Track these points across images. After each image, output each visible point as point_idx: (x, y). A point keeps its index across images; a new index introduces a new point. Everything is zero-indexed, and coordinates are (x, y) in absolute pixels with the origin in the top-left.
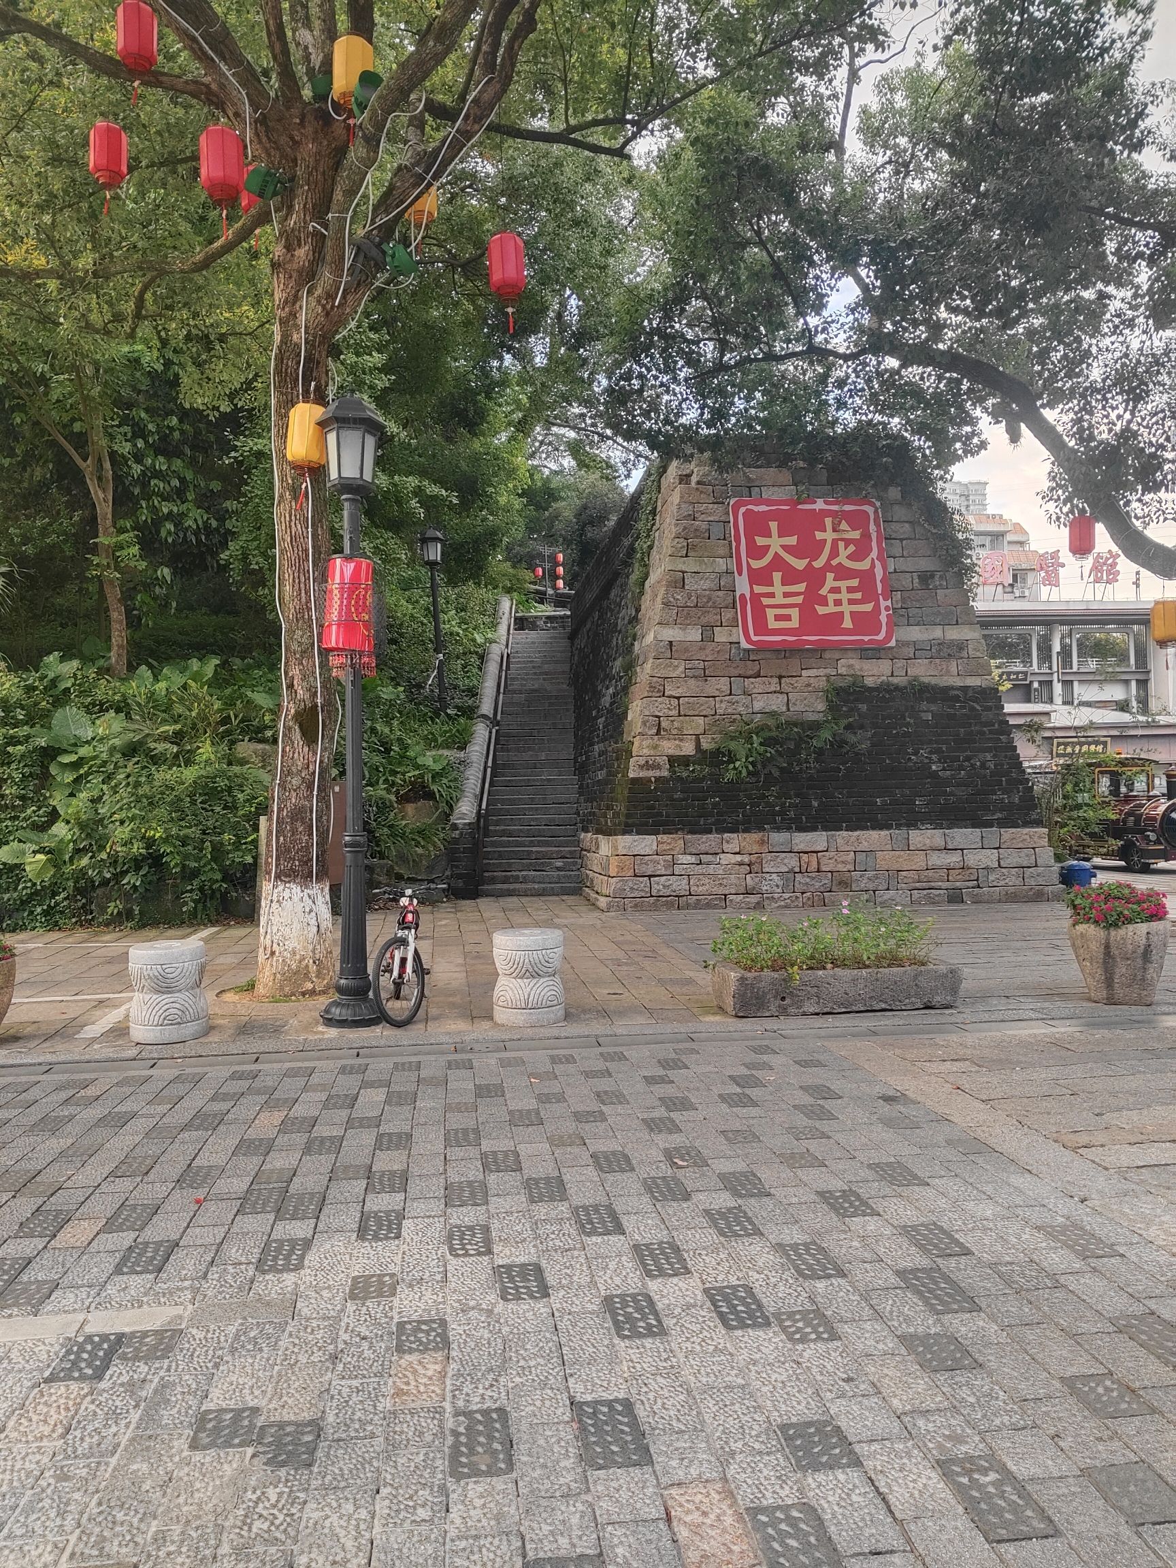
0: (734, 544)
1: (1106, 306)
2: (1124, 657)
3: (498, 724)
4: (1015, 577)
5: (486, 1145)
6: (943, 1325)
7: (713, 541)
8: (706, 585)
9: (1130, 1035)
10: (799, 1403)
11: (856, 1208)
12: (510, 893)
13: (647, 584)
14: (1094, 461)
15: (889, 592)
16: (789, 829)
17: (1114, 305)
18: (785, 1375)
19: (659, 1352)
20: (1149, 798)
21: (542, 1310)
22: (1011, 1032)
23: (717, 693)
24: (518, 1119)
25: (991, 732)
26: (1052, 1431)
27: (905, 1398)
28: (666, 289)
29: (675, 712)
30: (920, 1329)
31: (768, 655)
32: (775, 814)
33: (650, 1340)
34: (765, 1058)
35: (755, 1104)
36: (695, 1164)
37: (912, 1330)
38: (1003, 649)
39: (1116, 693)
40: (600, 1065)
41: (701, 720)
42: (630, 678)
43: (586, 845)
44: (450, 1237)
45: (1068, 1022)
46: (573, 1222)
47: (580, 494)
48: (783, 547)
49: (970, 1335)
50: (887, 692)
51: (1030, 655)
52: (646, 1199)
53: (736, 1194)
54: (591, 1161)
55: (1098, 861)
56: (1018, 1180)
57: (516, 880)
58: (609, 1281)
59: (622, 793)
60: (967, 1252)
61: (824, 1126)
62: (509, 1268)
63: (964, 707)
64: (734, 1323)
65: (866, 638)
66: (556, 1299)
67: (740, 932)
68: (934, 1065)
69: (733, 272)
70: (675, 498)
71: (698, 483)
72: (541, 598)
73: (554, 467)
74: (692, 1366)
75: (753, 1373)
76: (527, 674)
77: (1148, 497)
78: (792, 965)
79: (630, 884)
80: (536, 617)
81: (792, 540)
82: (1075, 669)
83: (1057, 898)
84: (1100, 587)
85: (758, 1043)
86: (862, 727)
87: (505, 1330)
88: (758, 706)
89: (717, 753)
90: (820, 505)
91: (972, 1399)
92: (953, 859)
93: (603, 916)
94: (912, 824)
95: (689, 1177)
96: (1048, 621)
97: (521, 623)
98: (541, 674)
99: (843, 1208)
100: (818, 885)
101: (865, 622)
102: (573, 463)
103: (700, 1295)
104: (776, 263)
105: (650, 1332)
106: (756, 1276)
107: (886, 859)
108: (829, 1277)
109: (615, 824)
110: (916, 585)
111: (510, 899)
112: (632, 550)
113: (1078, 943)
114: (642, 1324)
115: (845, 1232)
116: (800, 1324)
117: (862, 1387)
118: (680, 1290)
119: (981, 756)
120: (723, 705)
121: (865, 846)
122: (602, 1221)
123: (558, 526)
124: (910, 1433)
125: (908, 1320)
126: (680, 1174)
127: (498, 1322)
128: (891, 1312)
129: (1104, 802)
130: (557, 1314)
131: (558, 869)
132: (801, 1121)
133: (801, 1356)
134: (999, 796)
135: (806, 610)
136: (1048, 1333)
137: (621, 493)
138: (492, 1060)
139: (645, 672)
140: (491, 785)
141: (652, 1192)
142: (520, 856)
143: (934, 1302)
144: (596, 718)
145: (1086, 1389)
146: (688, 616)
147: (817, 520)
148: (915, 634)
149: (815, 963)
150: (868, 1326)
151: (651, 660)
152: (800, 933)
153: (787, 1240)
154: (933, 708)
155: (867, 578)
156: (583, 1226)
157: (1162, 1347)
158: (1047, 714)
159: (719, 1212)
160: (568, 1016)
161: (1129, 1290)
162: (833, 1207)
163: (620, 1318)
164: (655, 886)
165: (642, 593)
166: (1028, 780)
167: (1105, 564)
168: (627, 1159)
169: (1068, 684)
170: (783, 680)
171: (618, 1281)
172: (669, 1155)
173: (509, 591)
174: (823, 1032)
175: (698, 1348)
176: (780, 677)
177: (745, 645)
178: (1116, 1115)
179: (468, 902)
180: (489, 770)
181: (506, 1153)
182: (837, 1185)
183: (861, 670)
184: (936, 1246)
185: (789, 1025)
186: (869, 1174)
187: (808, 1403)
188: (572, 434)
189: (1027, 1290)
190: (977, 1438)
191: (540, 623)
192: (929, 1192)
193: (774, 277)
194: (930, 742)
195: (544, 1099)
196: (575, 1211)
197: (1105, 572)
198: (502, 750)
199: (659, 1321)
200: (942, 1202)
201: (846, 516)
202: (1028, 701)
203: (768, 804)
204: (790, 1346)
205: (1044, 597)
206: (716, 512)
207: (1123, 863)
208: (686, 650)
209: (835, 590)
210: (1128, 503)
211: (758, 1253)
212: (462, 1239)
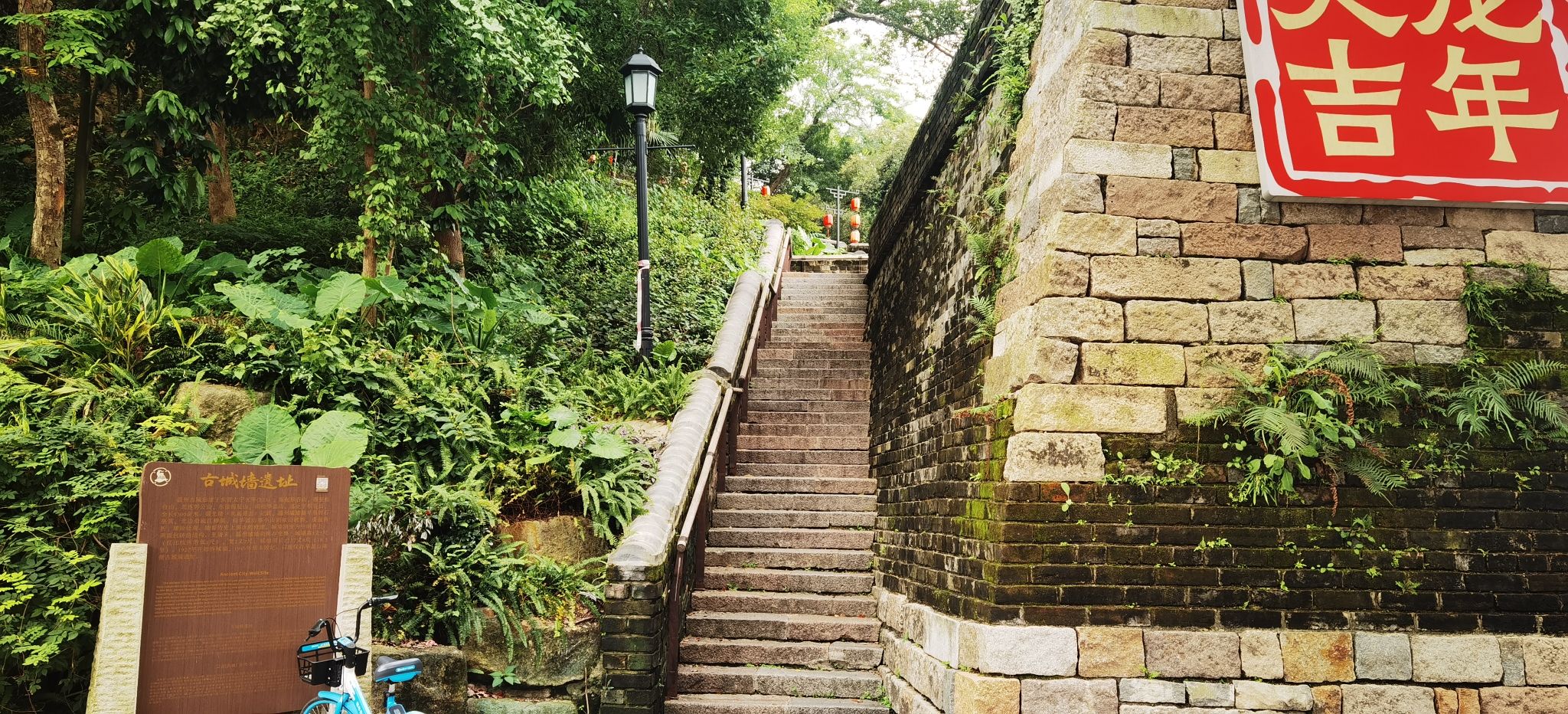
3: (740, 383)
8: (1181, 61)
16: (1404, 623)
23: (1212, 294)
29: (1116, 333)
31: (1326, 216)
32: (1366, 584)
41: (1177, 353)
43: (894, 620)
59: (987, 515)
65: (1550, 186)
80: (821, 261)
88: (1307, 327)
89: (1219, 431)
97: (799, 266)
101: (1544, 153)
109: (966, 591)
120: (1228, 322)
135: (1409, 120)
142: (756, 632)
146: (1141, 124)
151: (1060, 219)
170: (1364, 271)
176: (1357, 264)
177: (1271, 187)
183: (1540, 255)
191: (826, 268)
203: (1350, 561)
208: (1138, 196)
209: (1474, 82)
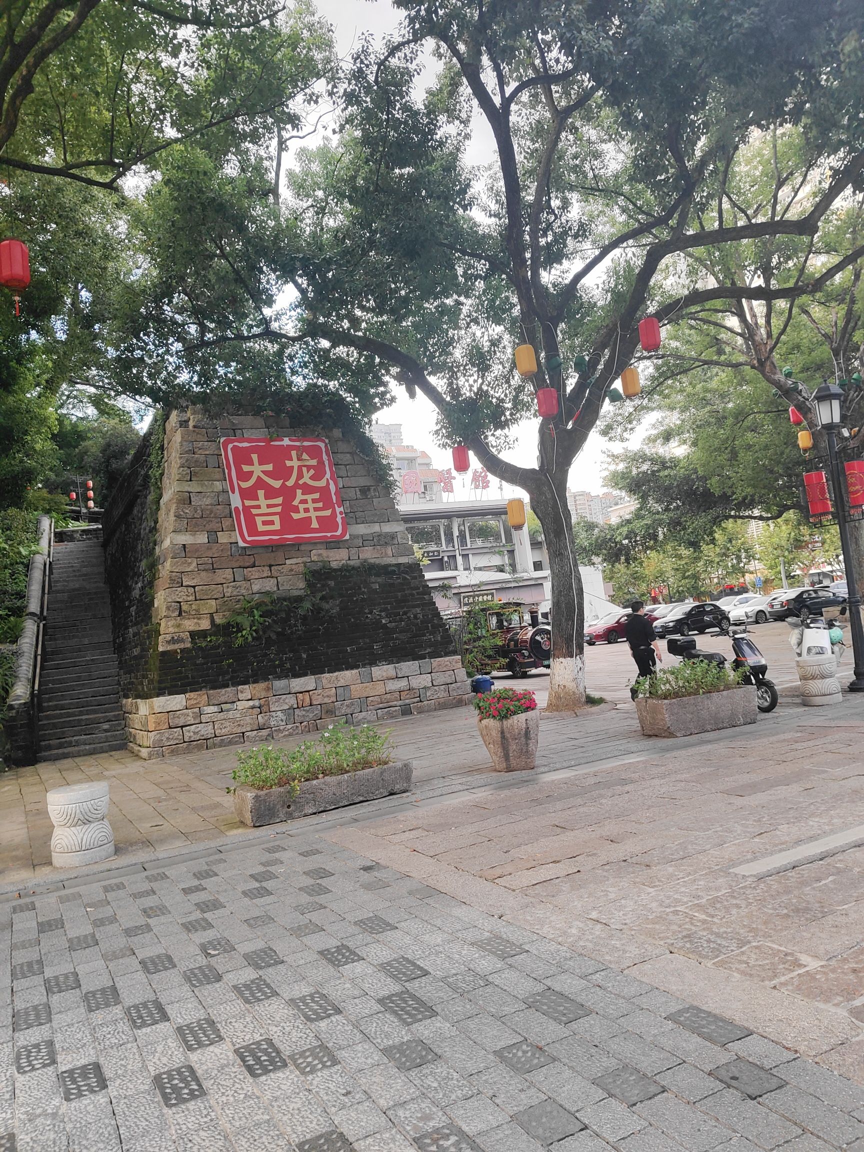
0: (226, 471)
1: (461, 309)
2: (497, 537)
3: (45, 619)
4: (425, 487)
5: (49, 973)
6: (412, 1033)
7: (210, 470)
8: (208, 501)
9: (522, 791)
10: (311, 1122)
11: (347, 958)
12: (65, 756)
13: (161, 501)
14: (463, 411)
15: (341, 502)
16: (287, 677)
17: (465, 310)
18: (300, 1102)
19: (200, 1111)
20: (522, 628)
21: (102, 1101)
22: (448, 802)
23: (224, 581)
24: (75, 945)
25: (418, 594)
26: (490, 1094)
27: (388, 1096)
28: (155, 286)
29: (192, 598)
30: (397, 1040)
31: (261, 550)
32: (276, 667)
33: (193, 1103)
34: (277, 855)
35: (270, 893)
36: (225, 951)
37: (391, 1042)
38: (421, 536)
39: (496, 560)
40: (146, 886)
41: (213, 602)
42: (154, 575)
43: (128, 708)
44: (18, 1057)
45: (483, 789)
46: (126, 1021)
47: (104, 435)
48: (263, 472)
49: (431, 1035)
50: (346, 571)
51: (440, 539)
52: (186, 987)
53: (258, 967)
54: (139, 967)
55: (495, 673)
56: (459, 912)
57: (70, 744)
58: (158, 1062)
59: (154, 663)
60: (426, 973)
61: (322, 899)
62: (71, 1072)
63: (399, 578)
64: (259, 1072)
65: (329, 535)
66: (113, 1090)
67: (252, 761)
68: (397, 837)
69: (204, 276)
70: (178, 437)
71: (194, 427)
72: (77, 517)
73: (80, 415)
74: (227, 1116)
75: (276, 1108)
76: (68, 577)
77: (499, 432)
78: (294, 780)
79: (166, 735)
80: (73, 531)
81: (269, 467)
82: (469, 547)
83: (470, 702)
84: (479, 491)
85: (272, 844)
86: (332, 597)
87: (69, 1127)
88: (256, 588)
89: (228, 625)
90: (286, 442)
91: (435, 1085)
92: (403, 684)
93: (145, 764)
94: (373, 663)
95: (220, 963)
96: (448, 516)
97: (60, 537)
98: (80, 576)
99: (337, 960)
100: (311, 715)
101: (327, 523)
102: (96, 412)
103: (231, 1055)
104: (236, 272)
105: (193, 1096)
106: (275, 1029)
107: (358, 690)
108: (329, 1016)
109: (149, 690)
110: (359, 496)
111: (65, 761)
112: (147, 477)
113: (484, 733)
114: (186, 1091)
115: (339, 978)
116: (310, 1059)
117: (357, 1096)
118: (216, 1055)
119: (414, 611)
120: (230, 590)
121: (342, 683)
122: (151, 1014)
123: (88, 459)
124: (393, 1123)
125: (388, 1035)
126: (213, 961)
127: (63, 1121)
128: (375, 1033)
129: (494, 634)
130: (114, 1101)
131: (106, 731)
132: (305, 899)
133: (311, 1084)
134: (428, 637)
135: (285, 516)
136: (483, 1020)
137: (137, 434)
138: (52, 899)
139: (166, 569)
140: (42, 669)
141: (191, 981)
142: (71, 725)
143: (406, 1016)
144: (129, 607)
145: (511, 1055)
146: (196, 525)
147: (286, 452)
148: (362, 529)
149: (311, 775)
150: (359, 1048)
151: (170, 560)
152: (299, 754)
153: (297, 994)
154: (379, 580)
155: (325, 491)
156: (134, 1022)
157: (556, 1011)
158: (455, 577)
159: (245, 986)
160: (118, 850)
161: (534, 976)
162: (330, 961)
163: (168, 1091)
164: (187, 735)
165: (158, 509)
166: (445, 625)
167: (480, 476)
168: (169, 958)
169: (465, 556)
170: (273, 568)
171: (165, 1060)
172: (204, 948)
173: (47, 512)
174: (318, 827)
175: (232, 1099)
176: (270, 566)
177: (241, 544)
178: (517, 850)
179: (28, 768)
180: (39, 658)
181: (66, 976)
182: (332, 943)
183: (328, 557)
184: (404, 974)
185: (292, 826)
186: (356, 930)
187: (318, 1120)
188: (92, 390)
189: (468, 992)
190: (440, 1113)
191: (77, 536)
192: (397, 934)
193: (236, 281)
194: (379, 604)
195: (99, 923)
196: (128, 1011)
197: (479, 482)
198: (50, 640)
199: (200, 1085)
200: (407, 940)
201: (306, 449)
202: (442, 570)
203: (270, 660)
204: (303, 1078)
205: (445, 500)
206: (211, 448)
207: (510, 673)
208: (197, 550)
209: (304, 502)
210: (486, 437)
211: (275, 1009)
212: (28, 1056)
